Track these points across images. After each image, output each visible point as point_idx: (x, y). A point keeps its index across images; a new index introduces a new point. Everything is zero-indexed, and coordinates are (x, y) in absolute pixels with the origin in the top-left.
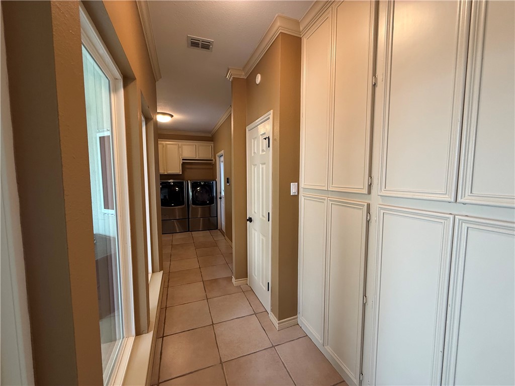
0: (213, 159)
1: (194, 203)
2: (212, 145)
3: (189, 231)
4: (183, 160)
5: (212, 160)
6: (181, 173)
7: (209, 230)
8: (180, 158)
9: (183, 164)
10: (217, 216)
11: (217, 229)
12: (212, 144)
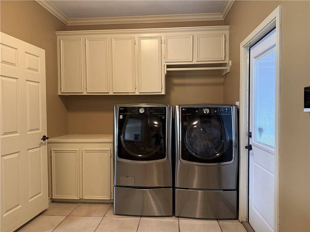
0: (226, 62)
1: (187, 156)
2: (227, 32)
3: (174, 214)
4: (168, 66)
5: (224, 65)
6: (163, 93)
7: (217, 219)
8: (164, 63)
9: (169, 76)
10: (237, 189)
11: (237, 218)
12: (225, 31)
